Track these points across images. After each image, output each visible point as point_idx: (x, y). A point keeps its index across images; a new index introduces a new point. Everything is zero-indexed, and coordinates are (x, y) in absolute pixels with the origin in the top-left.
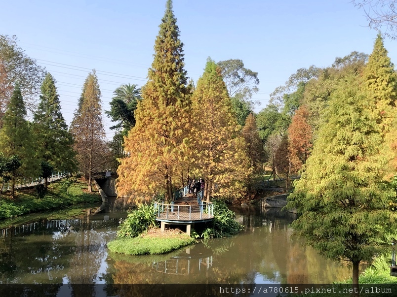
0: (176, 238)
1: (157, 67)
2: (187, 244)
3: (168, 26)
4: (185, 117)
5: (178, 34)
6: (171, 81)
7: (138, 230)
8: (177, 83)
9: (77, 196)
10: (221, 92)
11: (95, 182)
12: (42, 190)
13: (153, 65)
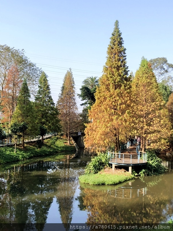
0: (122, 175)
1: (109, 65)
2: (129, 179)
3: (116, 38)
4: (127, 97)
5: (123, 42)
6: (118, 74)
7: (98, 169)
8: (122, 74)
9: (61, 147)
10: (151, 80)
11: (72, 138)
12: (40, 143)
13: (106, 64)
